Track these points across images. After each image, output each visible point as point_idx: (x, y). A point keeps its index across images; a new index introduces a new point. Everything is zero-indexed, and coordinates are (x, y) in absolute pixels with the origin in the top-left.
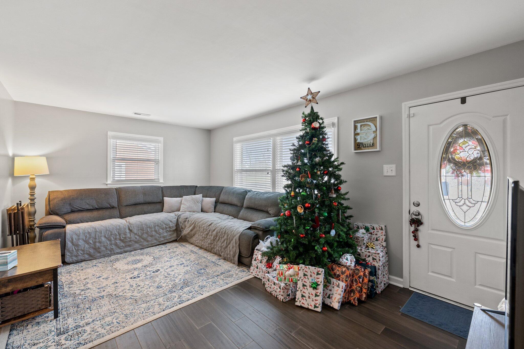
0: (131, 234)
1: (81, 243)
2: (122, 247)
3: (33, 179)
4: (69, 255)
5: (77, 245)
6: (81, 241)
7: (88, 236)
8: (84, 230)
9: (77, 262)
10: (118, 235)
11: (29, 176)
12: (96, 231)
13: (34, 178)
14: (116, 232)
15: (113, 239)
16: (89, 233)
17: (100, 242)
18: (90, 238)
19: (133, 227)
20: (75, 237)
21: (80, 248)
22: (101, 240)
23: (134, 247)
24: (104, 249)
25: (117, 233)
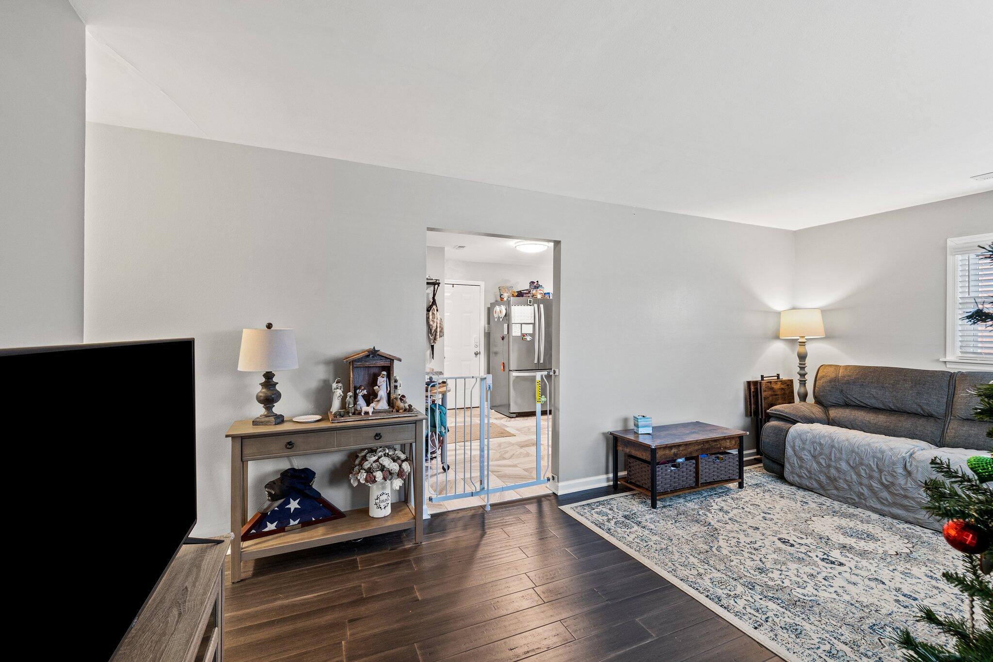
0: (909, 482)
1: (806, 456)
2: (885, 502)
3: (803, 344)
4: (790, 469)
5: (801, 459)
6: (806, 453)
7: (818, 448)
8: (814, 437)
9: (800, 487)
10: (875, 469)
11: (798, 339)
12: (833, 446)
13: (804, 342)
14: (872, 464)
15: (864, 475)
16: (821, 444)
17: (838, 470)
18: (821, 454)
19: (917, 467)
20: (798, 442)
21: (804, 465)
22: (838, 466)
23: (916, 516)
24: (845, 486)
25: (873, 466)
